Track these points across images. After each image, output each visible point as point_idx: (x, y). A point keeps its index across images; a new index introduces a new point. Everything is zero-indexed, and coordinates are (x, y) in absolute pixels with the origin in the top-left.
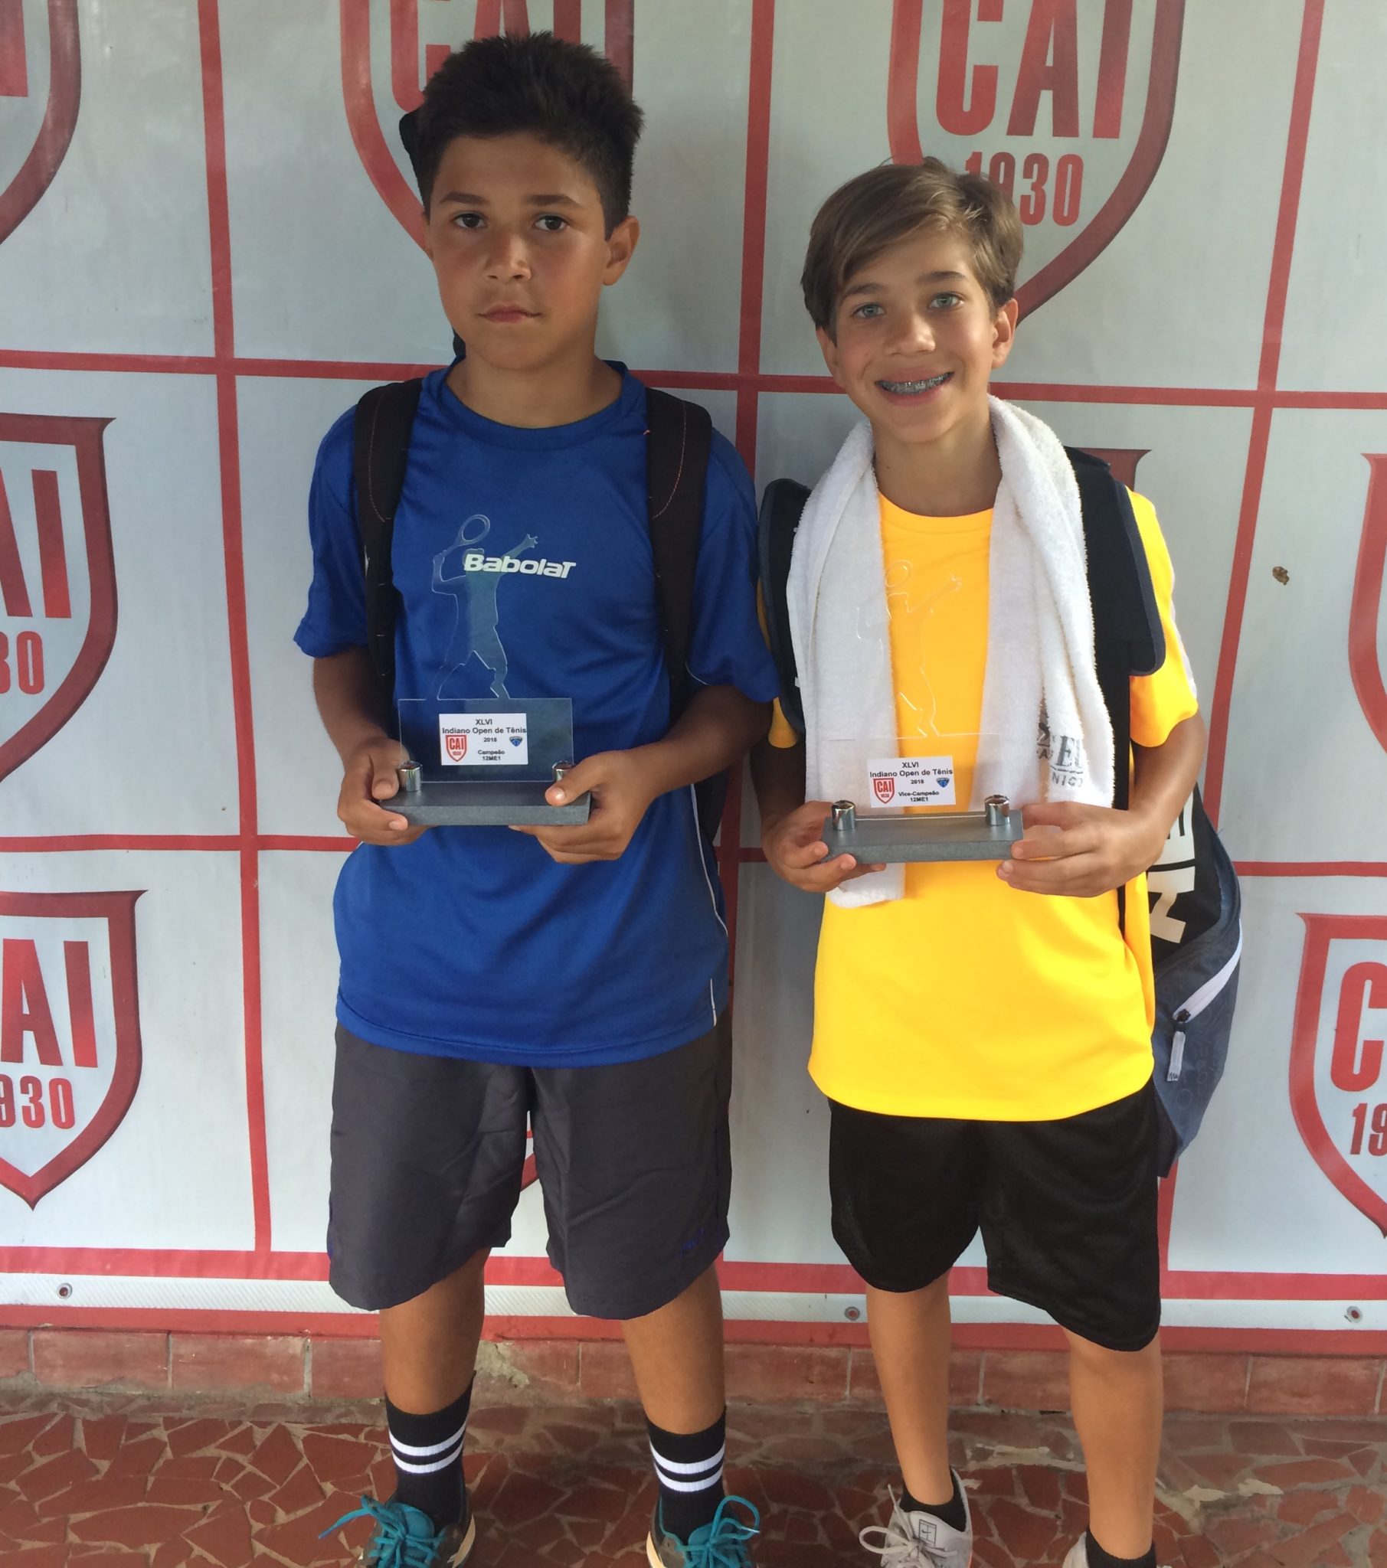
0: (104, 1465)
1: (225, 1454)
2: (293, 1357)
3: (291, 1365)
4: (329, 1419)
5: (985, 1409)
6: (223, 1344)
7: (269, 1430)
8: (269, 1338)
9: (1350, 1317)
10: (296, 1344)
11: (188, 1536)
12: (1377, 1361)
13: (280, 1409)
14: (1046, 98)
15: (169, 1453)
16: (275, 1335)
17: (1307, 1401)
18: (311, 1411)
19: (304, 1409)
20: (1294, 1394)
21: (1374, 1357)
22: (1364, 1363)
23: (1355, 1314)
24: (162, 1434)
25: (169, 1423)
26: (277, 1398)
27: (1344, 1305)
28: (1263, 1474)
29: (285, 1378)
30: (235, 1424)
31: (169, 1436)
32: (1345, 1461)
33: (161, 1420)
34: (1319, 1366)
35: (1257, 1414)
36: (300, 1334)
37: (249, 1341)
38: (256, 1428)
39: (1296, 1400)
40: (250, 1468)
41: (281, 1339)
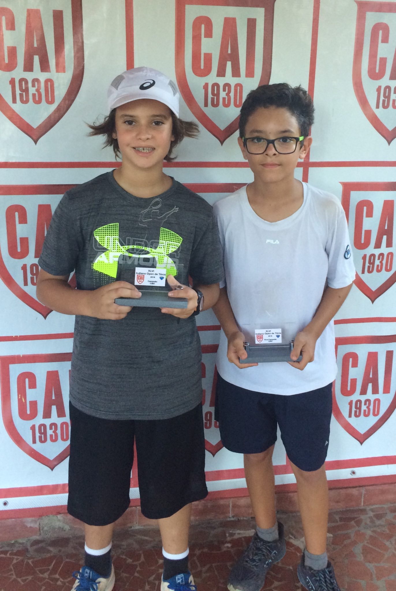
5: (232, 519)
9: (352, 474)
14: (229, 64)
17: (340, 504)
21: (360, 487)
22: (357, 488)
23: (354, 473)
27: (349, 470)
34: (343, 491)
39: (336, 504)
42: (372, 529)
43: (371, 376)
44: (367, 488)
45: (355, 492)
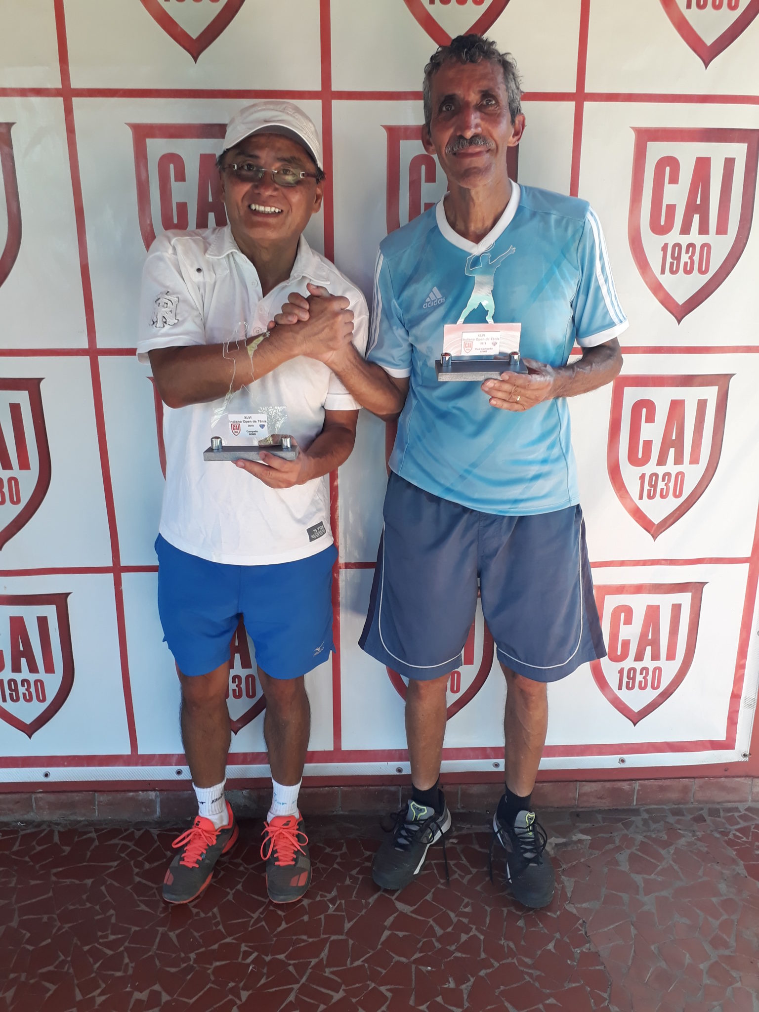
0: (67, 849)
1: (122, 842)
2: (151, 801)
3: (150, 803)
4: (168, 826)
5: (461, 811)
6: (119, 796)
7: (141, 832)
8: (140, 792)
9: (621, 763)
10: (152, 795)
11: (105, 875)
12: (634, 781)
13: (147, 823)
15: (96, 843)
16: (143, 791)
17: (604, 801)
18: (159, 824)
19: (157, 823)
20: (598, 798)
21: (633, 780)
22: (628, 782)
23: (623, 761)
24: (93, 835)
25: (96, 831)
26: (146, 819)
27: (617, 757)
28: (583, 832)
29: (148, 810)
30: (126, 830)
31: (97, 836)
32: (620, 825)
33: (93, 829)
34: (608, 785)
35: (582, 807)
36: (154, 790)
37: (131, 794)
38: (135, 831)
39: (599, 800)
40: (134, 847)
41: (145, 792)
42: (645, 834)
43: (650, 637)
44: (640, 781)
45: (625, 786)
